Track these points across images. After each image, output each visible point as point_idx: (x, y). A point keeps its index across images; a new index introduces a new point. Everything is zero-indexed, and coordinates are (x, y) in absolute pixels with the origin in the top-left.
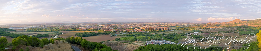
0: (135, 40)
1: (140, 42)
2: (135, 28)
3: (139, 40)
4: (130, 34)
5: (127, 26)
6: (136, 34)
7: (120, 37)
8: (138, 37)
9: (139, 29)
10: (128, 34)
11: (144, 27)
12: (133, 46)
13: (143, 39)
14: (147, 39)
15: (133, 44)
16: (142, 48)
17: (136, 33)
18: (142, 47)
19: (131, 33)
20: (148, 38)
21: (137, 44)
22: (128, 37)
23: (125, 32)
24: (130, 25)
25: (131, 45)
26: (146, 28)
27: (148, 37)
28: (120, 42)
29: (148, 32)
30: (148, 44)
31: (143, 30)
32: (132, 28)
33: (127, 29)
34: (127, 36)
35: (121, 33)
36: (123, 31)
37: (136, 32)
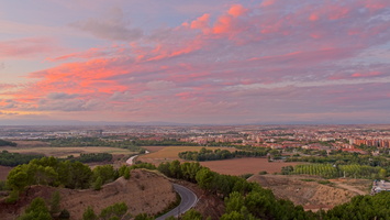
0: (338, 174)
1: (354, 180)
2: (333, 141)
3: (350, 174)
4: (322, 158)
5: (313, 136)
6: (339, 158)
7: (294, 165)
8: (345, 168)
9: (348, 142)
10: (317, 157)
11: (363, 137)
12: (331, 189)
13: (362, 173)
14: (373, 175)
15: (331, 185)
16: (363, 202)
17: (339, 155)
18: (361, 198)
19: (324, 153)
20: (377, 172)
21: (345, 186)
22: (315, 165)
23: (307, 151)
24: (320, 133)
25: (326, 187)
26: (370, 142)
27: (378, 167)
28: (293, 178)
29: (376, 153)
30: (378, 188)
31: (362, 147)
32: (325, 139)
33: (310, 142)
34: (314, 161)
35: (295, 152)
36: (300, 149)
37: (340, 151)
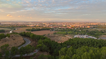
0: (67, 34)
1: (70, 35)
2: (66, 26)
3: (69, 34)
4: (64, 30)
5: (62, 25)
6: (67, 30)
7: (56, 32)
8: (68, 32)
9: (70, 26)
10: (62, 30)
12: (65, 38)
13: (72, 33)
14: (74, 34)
15: (65, 36)
16: (71, 40)
18: (71, 39)
19: (64, 29)
20: (75, 33)
21: (68, 37)
22: (62, 32)
23: (60, 29)
24: (63, 24)
25: (64, 37)
26: (74, 26)
28: (56, 35)
29: (75, 29)
30: (75, 37)
31: (73, 27)
32: (64, 26)
33: (61, 26)
34: (61, 31)
35: (57, 29)
